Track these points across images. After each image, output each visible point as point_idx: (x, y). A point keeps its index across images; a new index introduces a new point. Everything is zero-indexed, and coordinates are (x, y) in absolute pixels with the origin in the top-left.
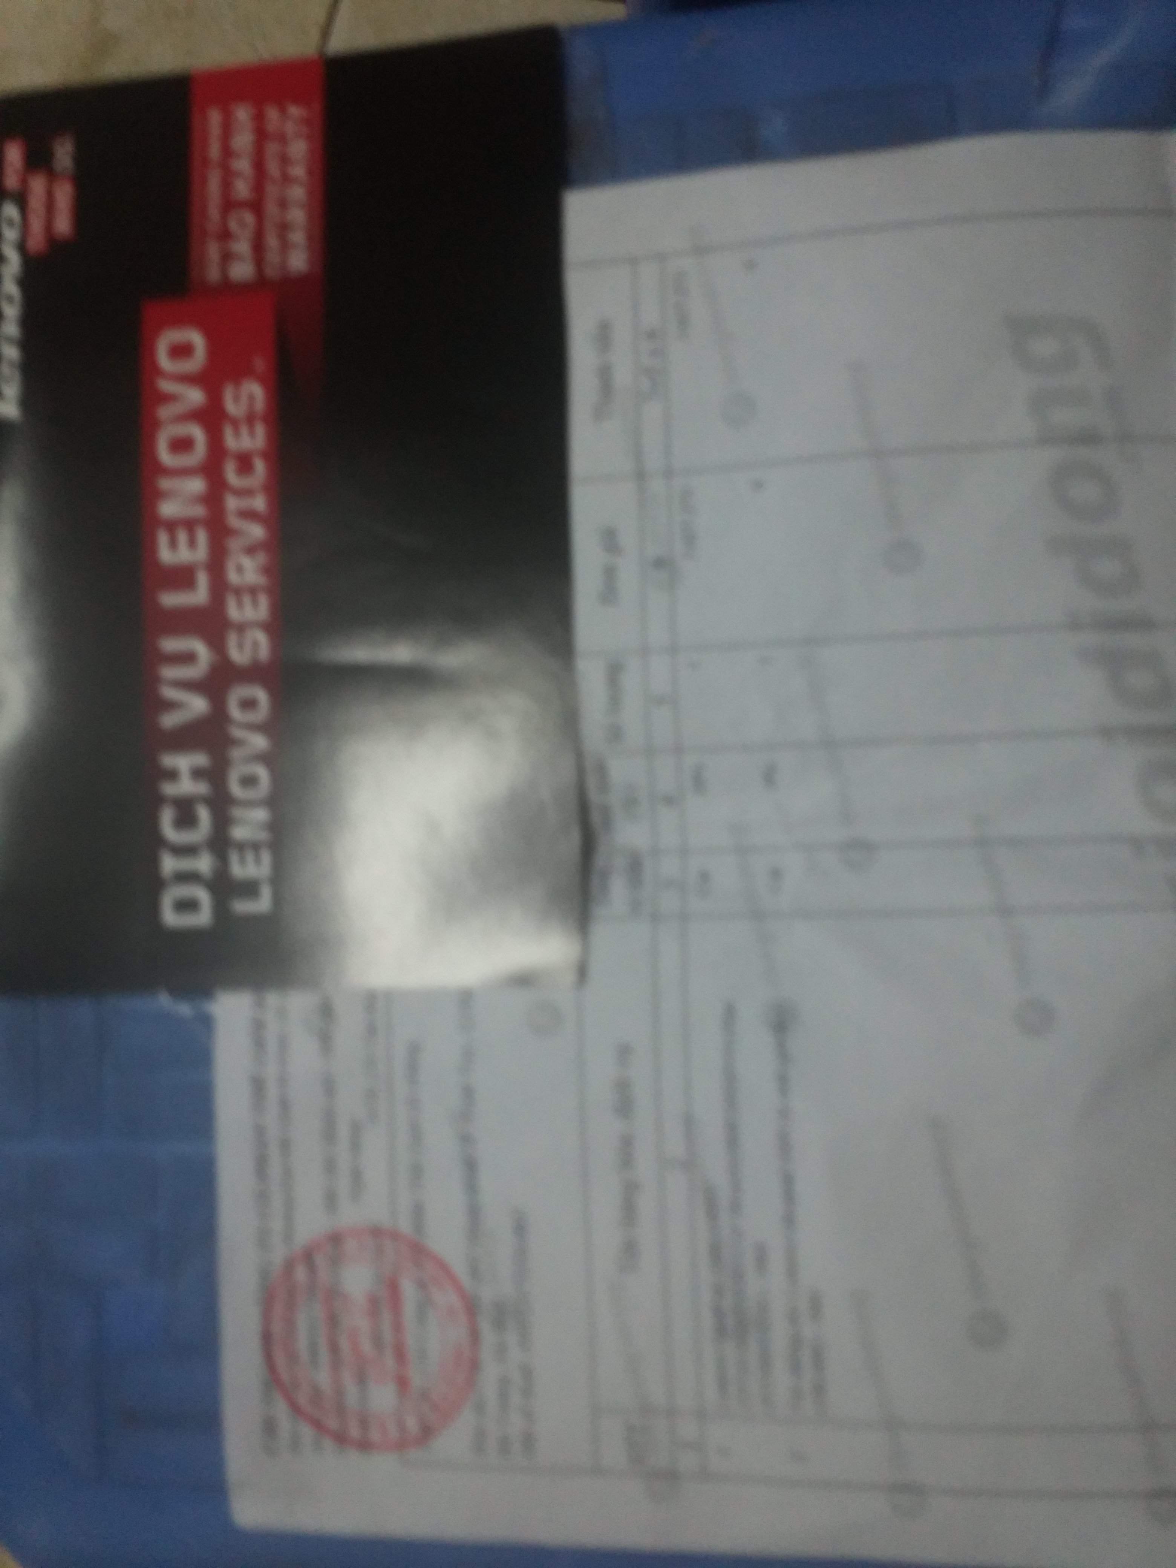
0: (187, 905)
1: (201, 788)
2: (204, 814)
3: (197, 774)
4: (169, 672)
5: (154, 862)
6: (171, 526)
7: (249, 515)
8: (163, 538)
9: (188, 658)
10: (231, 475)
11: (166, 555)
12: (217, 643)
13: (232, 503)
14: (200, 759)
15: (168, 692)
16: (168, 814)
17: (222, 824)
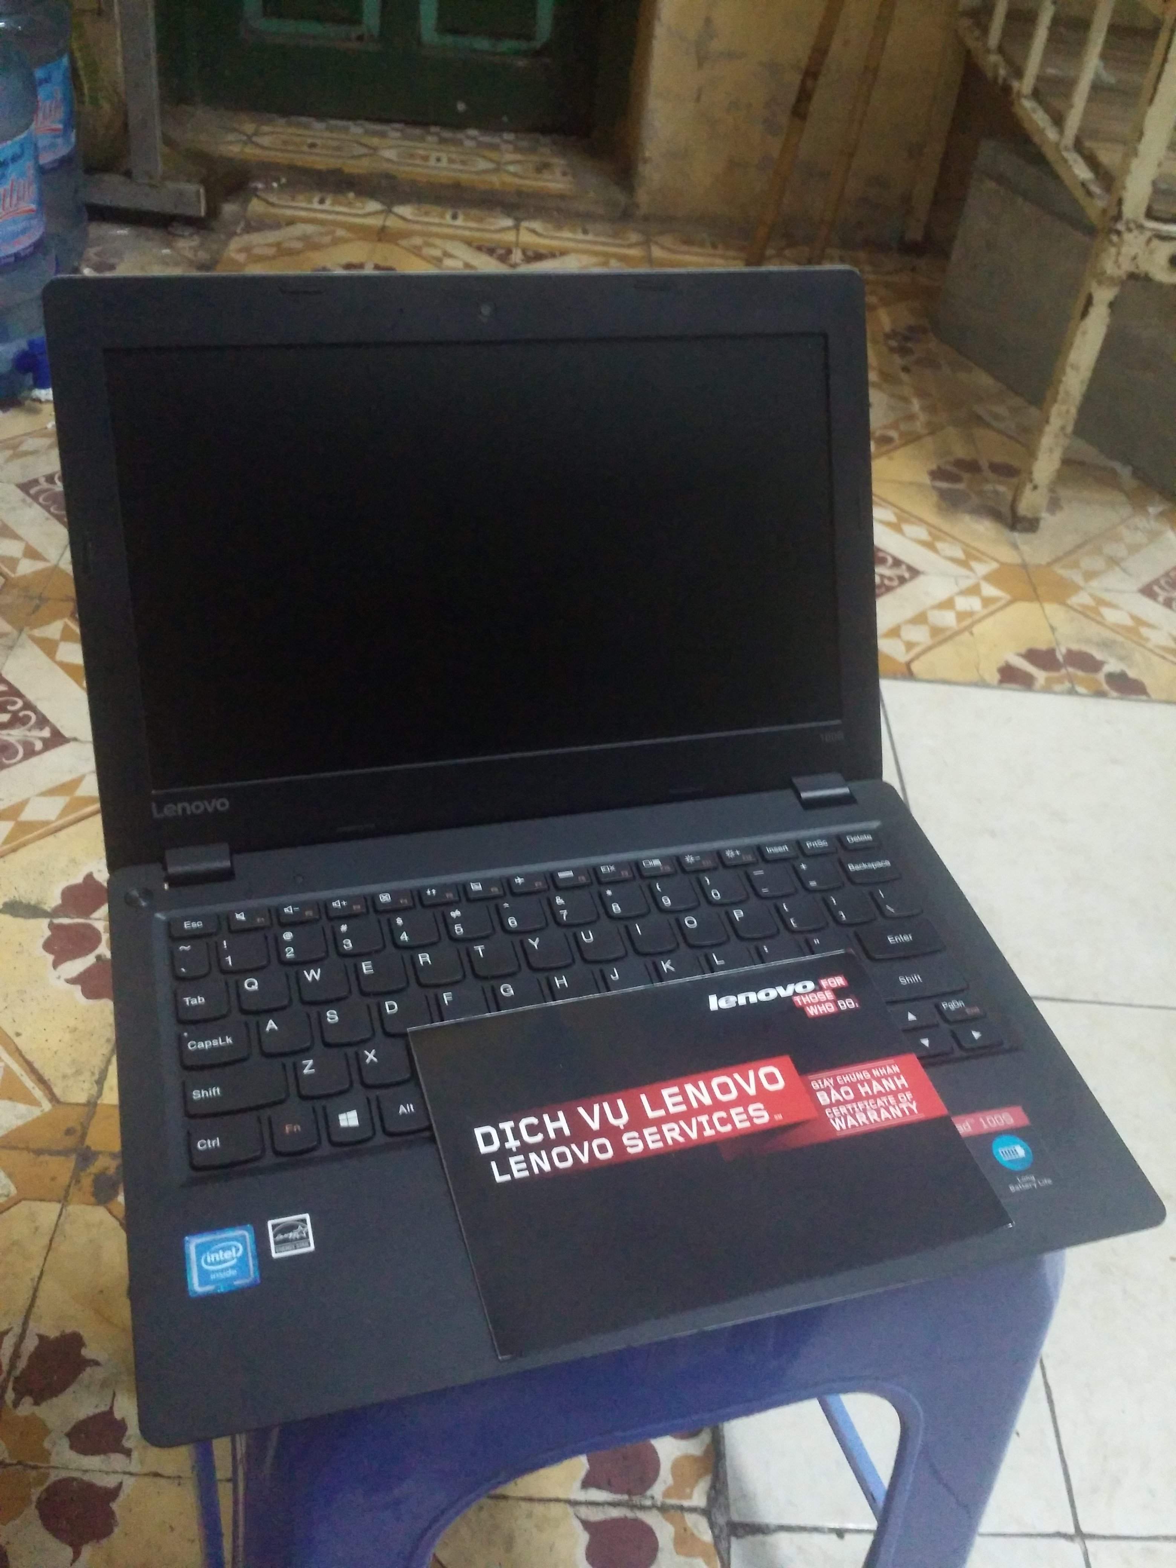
0: (488, 1139)
1: (552, 1134)
2: (539, 1137)
3: (558, 1131)
4: (606, 1106)
5: (505, 1119)
6: (683, 1093)
7: (701, 1128)
8: (675, 1090)
9: (617, 1114)
10: (716, 1116)
11: (665, 1093)
12: (628, 1128)
13: (704, 1119)
14: (567, 1131)
15: (596, 1108)
16: (534, 1120)
17: (536, 1148)
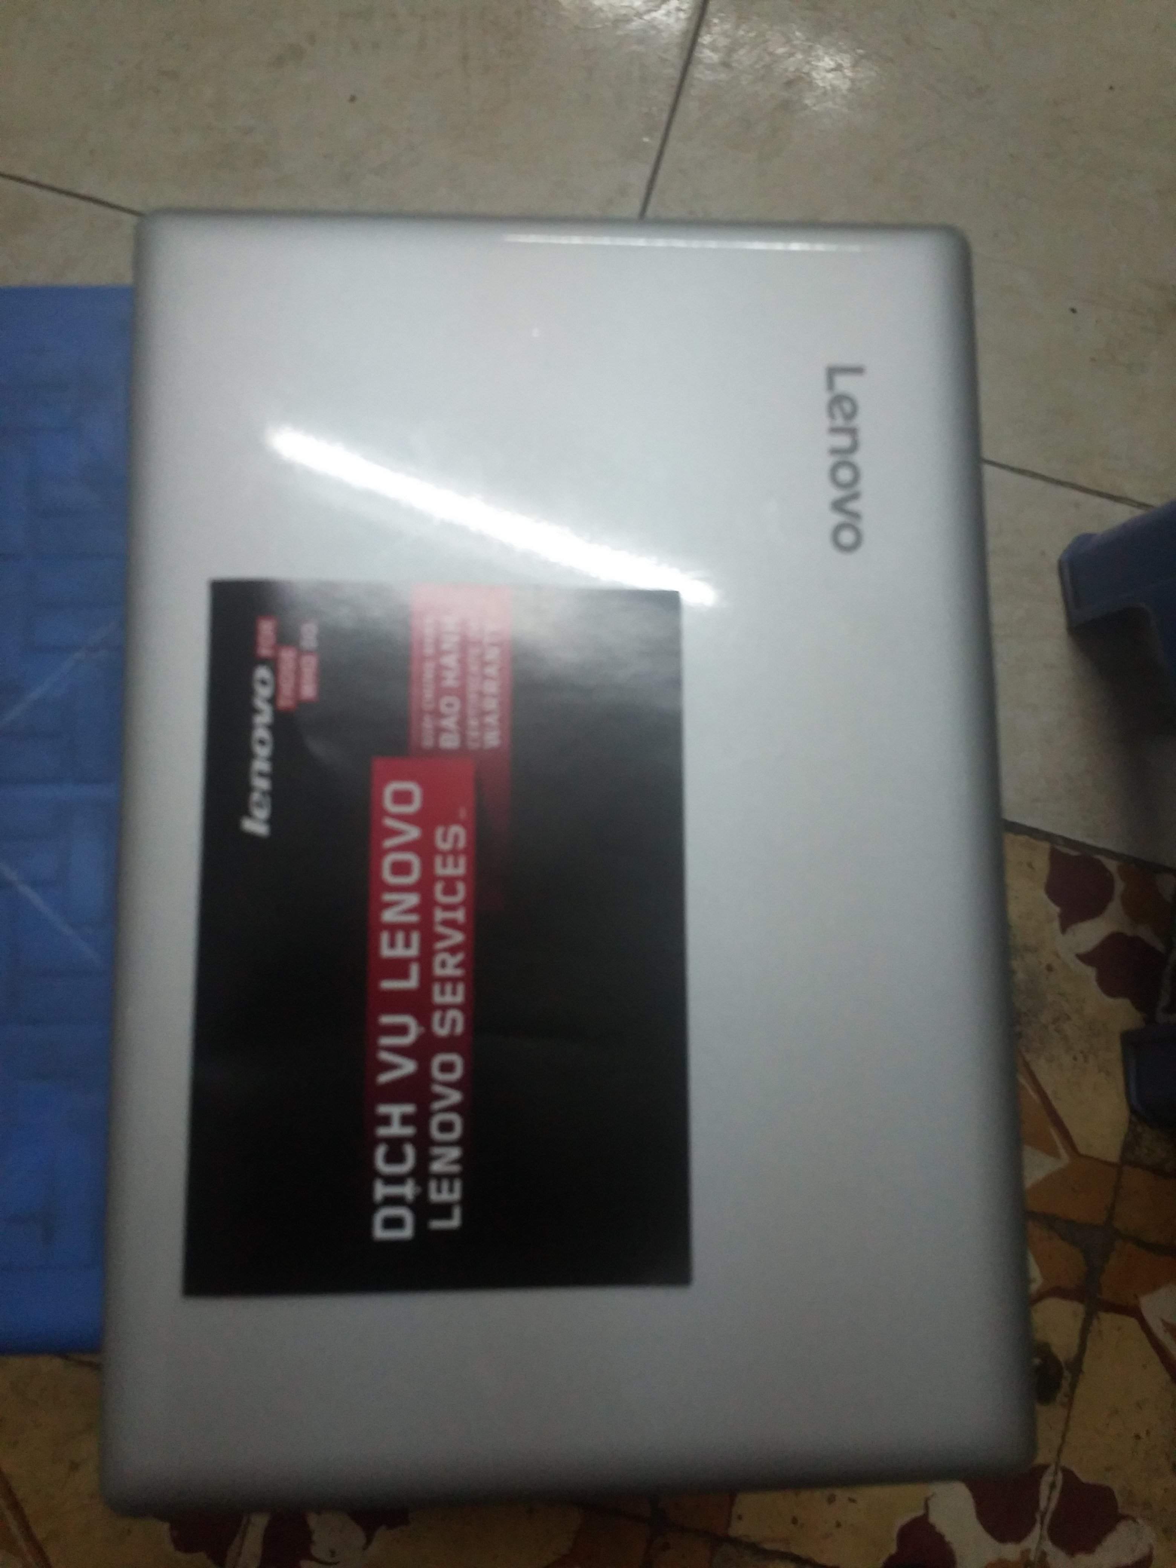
0: (393, 1223)
1: (409, 1131)
2: (410, 1151)
3: (406, 1120)
4: (386, 1041)
5: (370, 1190)
6: (393, 928)
7: (451, 924)
8: (385, 937)
9: (402, 1030)
10: (439, 895)
11: (386, 952)
12: (424, 1020)
13: (439, 915)
14: (409, 1109)
15: (385, 1056)
16: (381, 1152)
17: (424, 1159)
